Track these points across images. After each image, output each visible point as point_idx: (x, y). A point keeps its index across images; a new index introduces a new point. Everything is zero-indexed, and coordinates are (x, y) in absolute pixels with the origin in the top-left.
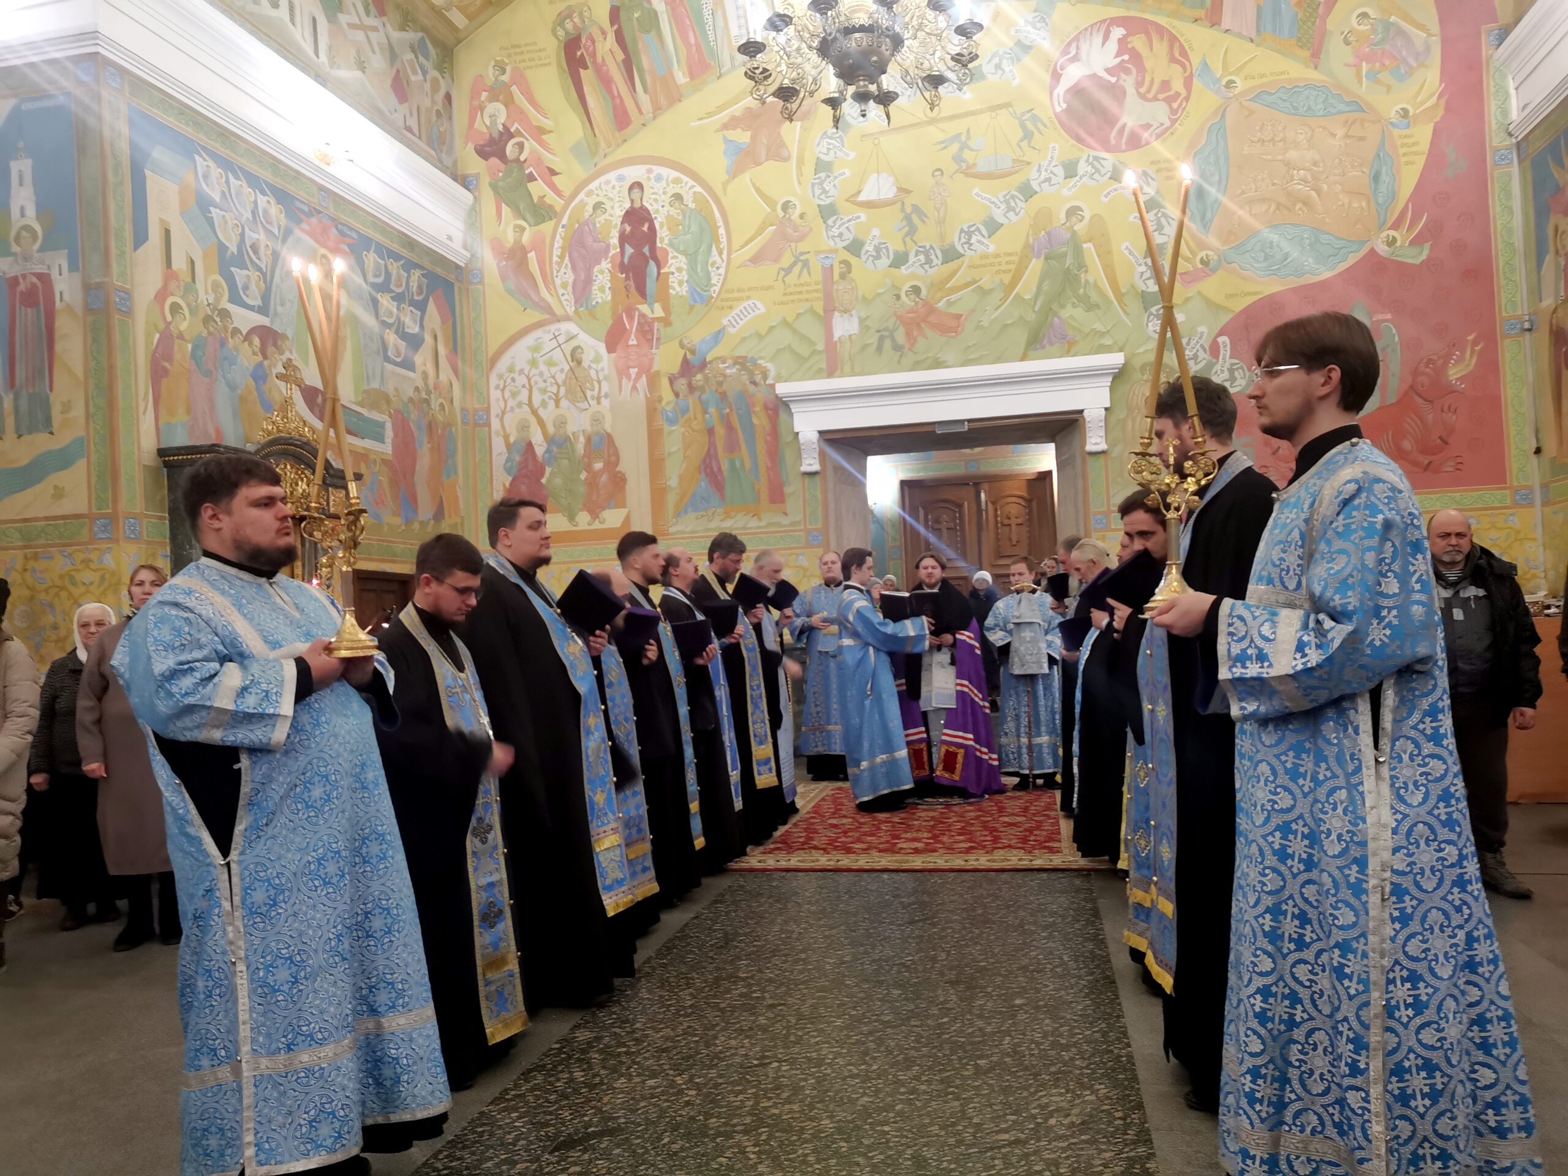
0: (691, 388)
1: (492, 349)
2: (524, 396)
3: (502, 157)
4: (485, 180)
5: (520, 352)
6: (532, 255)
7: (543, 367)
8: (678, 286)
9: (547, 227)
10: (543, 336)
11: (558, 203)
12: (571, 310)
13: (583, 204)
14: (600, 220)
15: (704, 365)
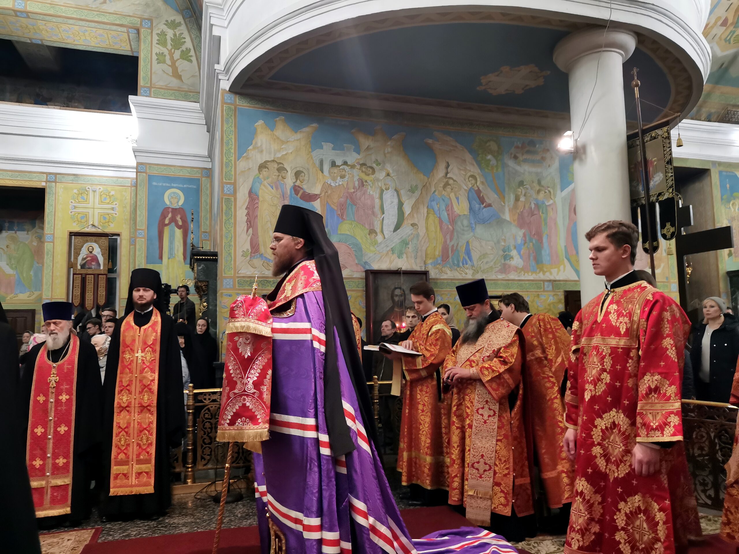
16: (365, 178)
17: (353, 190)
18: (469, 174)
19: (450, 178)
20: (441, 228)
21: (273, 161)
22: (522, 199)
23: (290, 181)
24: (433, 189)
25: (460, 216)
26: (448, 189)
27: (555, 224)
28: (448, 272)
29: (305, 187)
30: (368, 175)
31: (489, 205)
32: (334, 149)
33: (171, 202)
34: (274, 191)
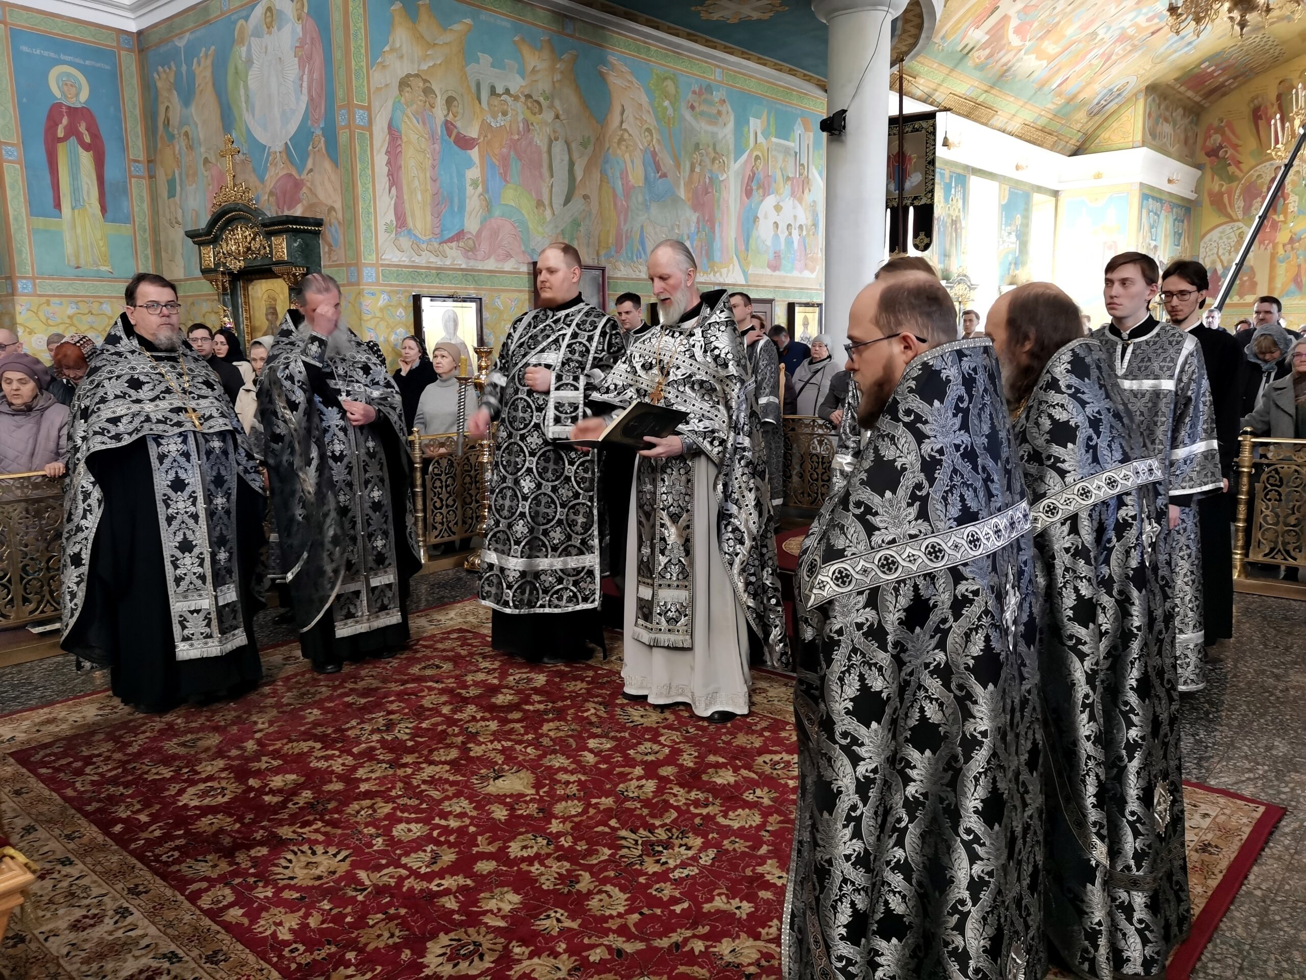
0: (1293, 249)
1: (1203, 232)
2: (1215, 250)
3: (1217, 156)
4: (1208, 166)
5: (1215, 234)
6: (1226, 196)
7: (1225, 239)
8: (1291, 208)
9: (1235, 184)
10: (1227, 228)
11: (1240, 175)
12: (1240, 217)
13: (1252, 175)
14: (1259, 181)
15: (1300, 239)
16: (532, 118)
17: (516, 137)
18: (645, 127)
19: (625, 130)
20: (615, 204)
21: (417, 76)
22: (697, 170)
23: (440, 113)
24: (607, 145)
25: (634, 187)
26: (623, 148)
27: (728, 207)
28: (622, 268)
29: (458, 124)
30: (535, 114)
31: (664, 175)
32: (493, 66)
33: (63, 93)
34: (420, 127)
